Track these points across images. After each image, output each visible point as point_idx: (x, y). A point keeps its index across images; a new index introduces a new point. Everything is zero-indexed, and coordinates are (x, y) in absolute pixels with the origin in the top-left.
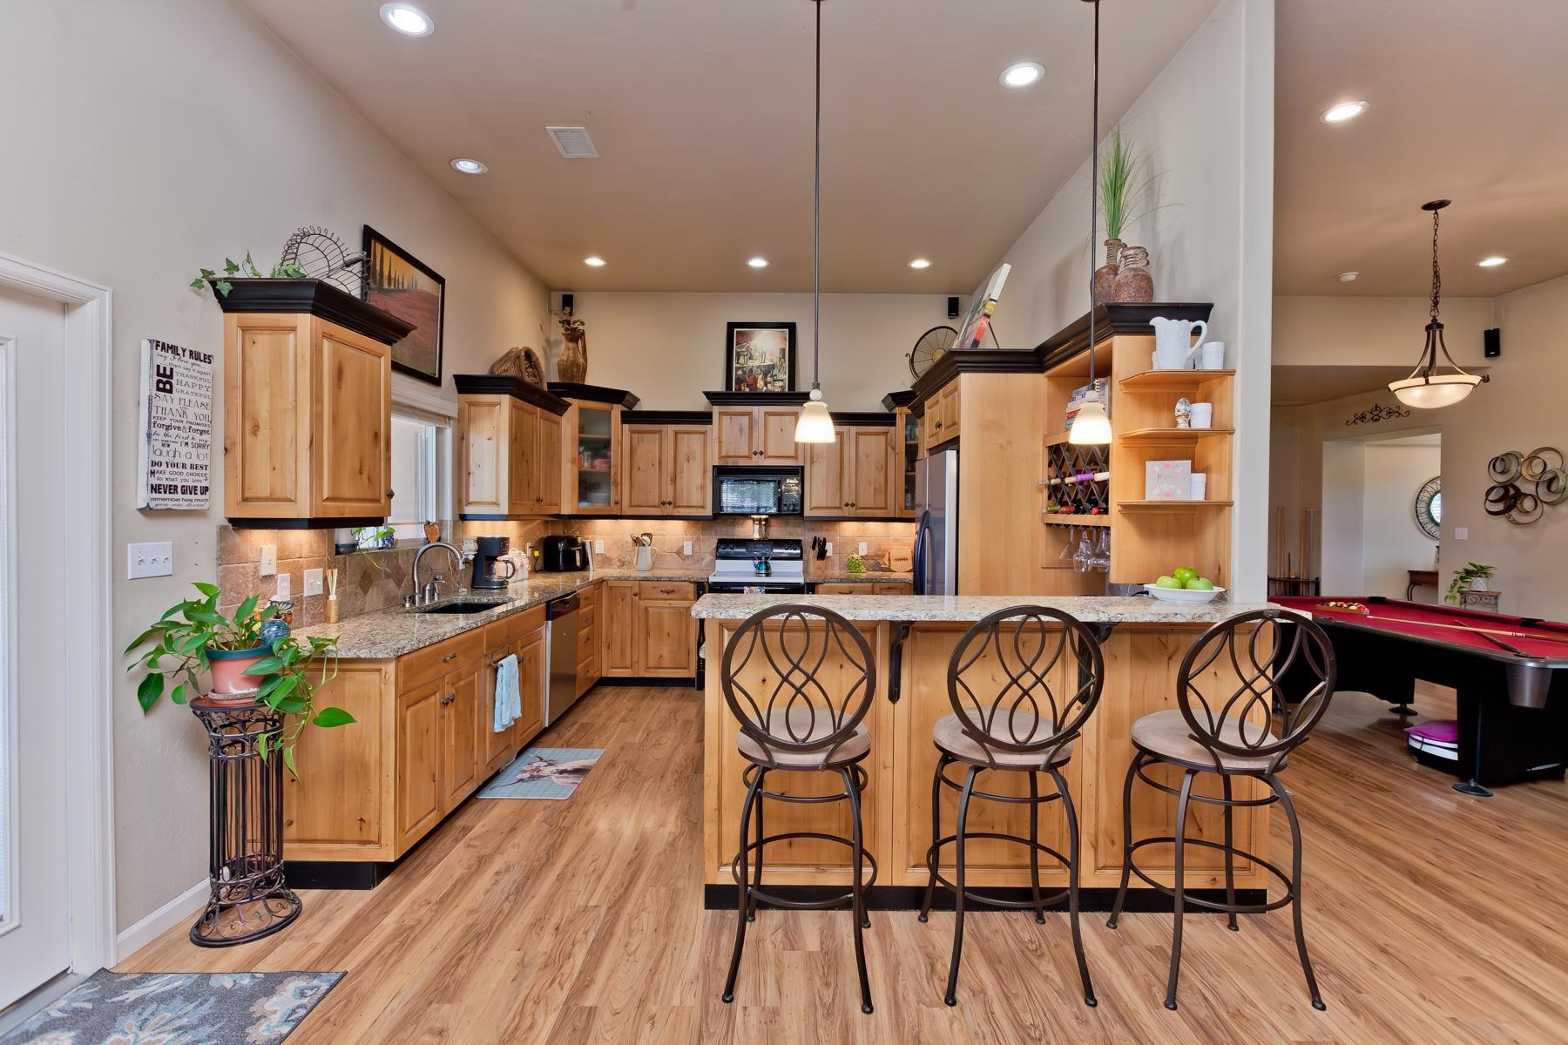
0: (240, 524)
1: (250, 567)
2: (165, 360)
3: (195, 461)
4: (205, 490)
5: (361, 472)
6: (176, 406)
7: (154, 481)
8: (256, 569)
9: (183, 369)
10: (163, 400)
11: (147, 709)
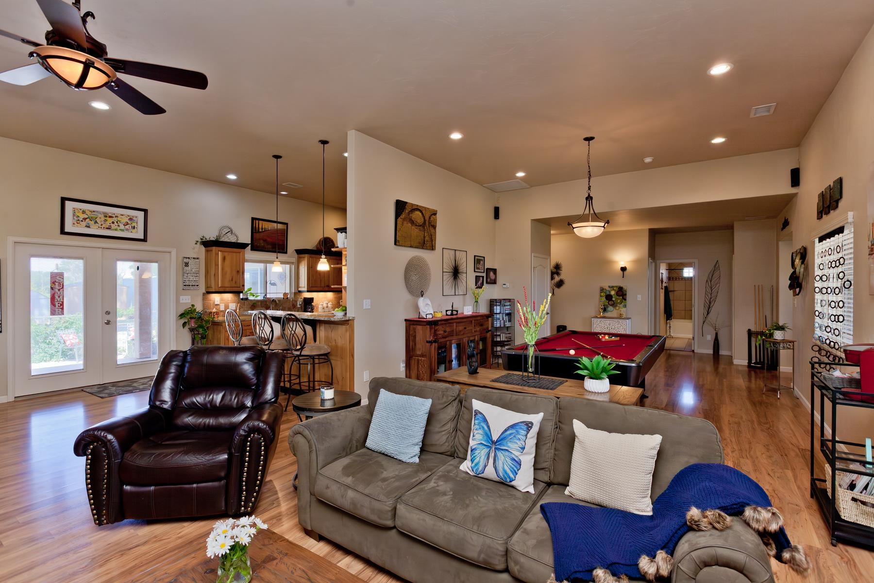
0: (209, 293)
1: (212, 302)
2: (186, 260)
3: (194, 280)
4: (197, 286)
5: (232, 280)
6: (190, 269)
7: (185, 284)
8: (214, 303)
9: (191, 262)
10: (186, 268)
11: (183, 327)
